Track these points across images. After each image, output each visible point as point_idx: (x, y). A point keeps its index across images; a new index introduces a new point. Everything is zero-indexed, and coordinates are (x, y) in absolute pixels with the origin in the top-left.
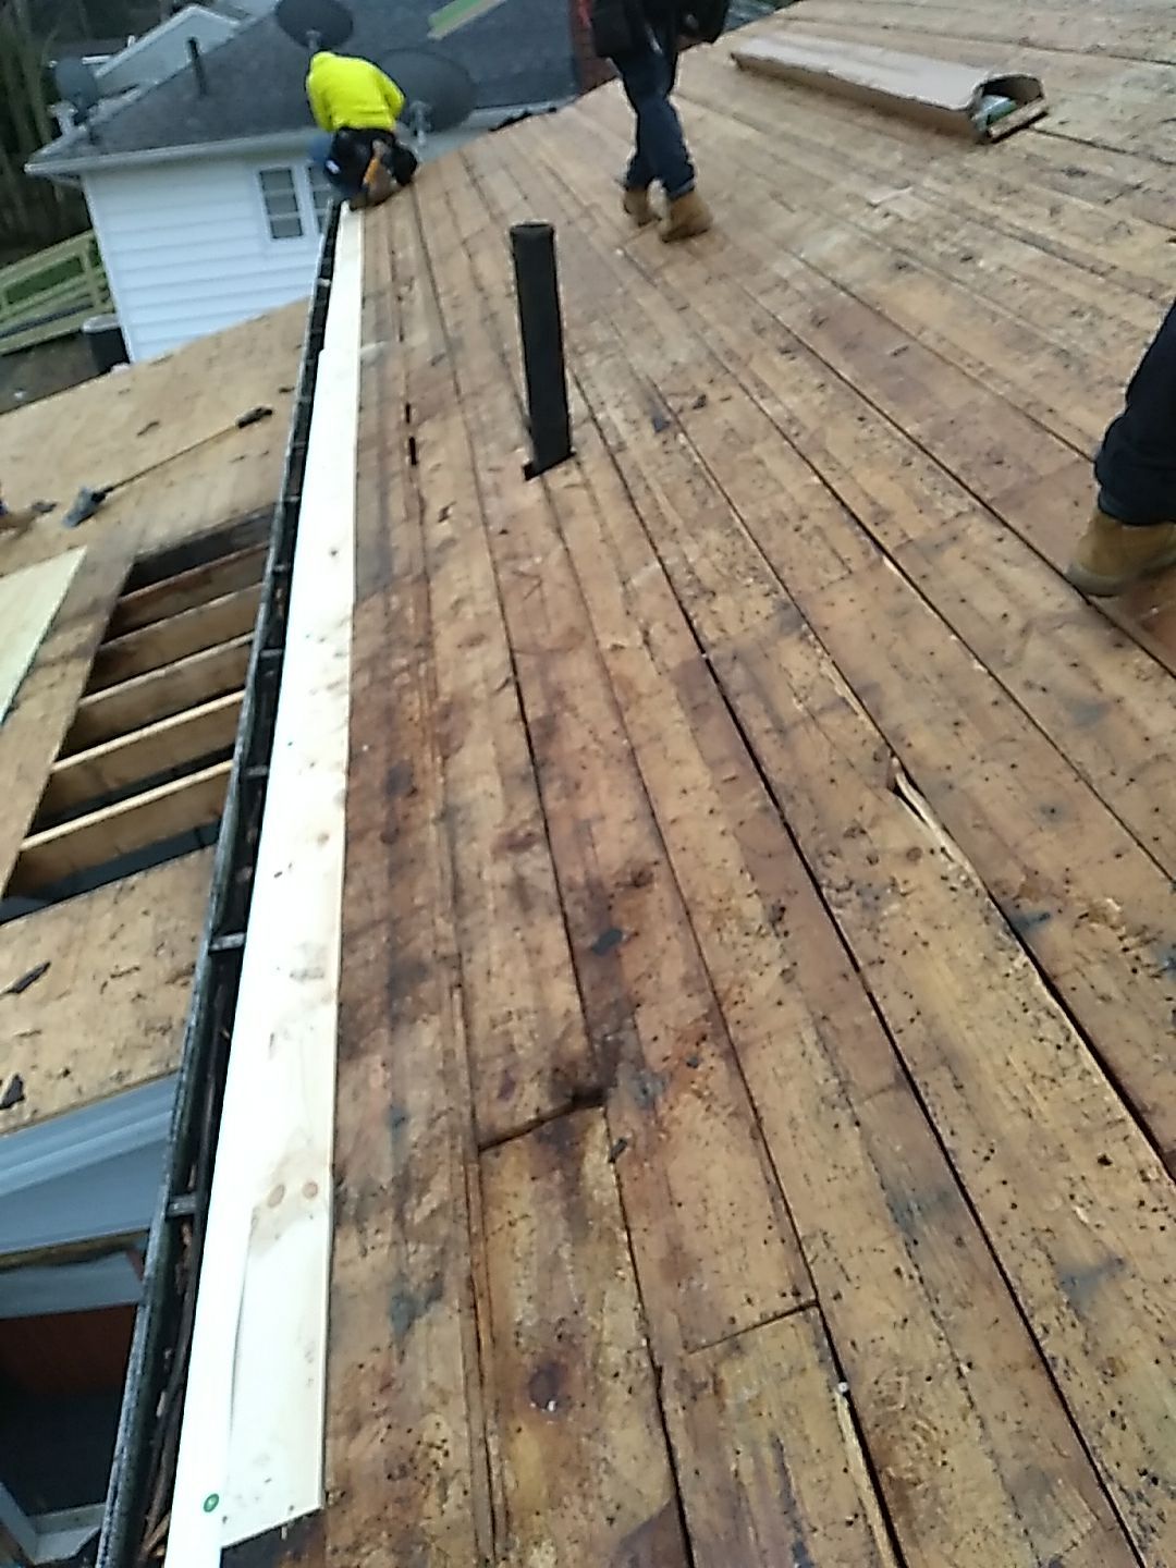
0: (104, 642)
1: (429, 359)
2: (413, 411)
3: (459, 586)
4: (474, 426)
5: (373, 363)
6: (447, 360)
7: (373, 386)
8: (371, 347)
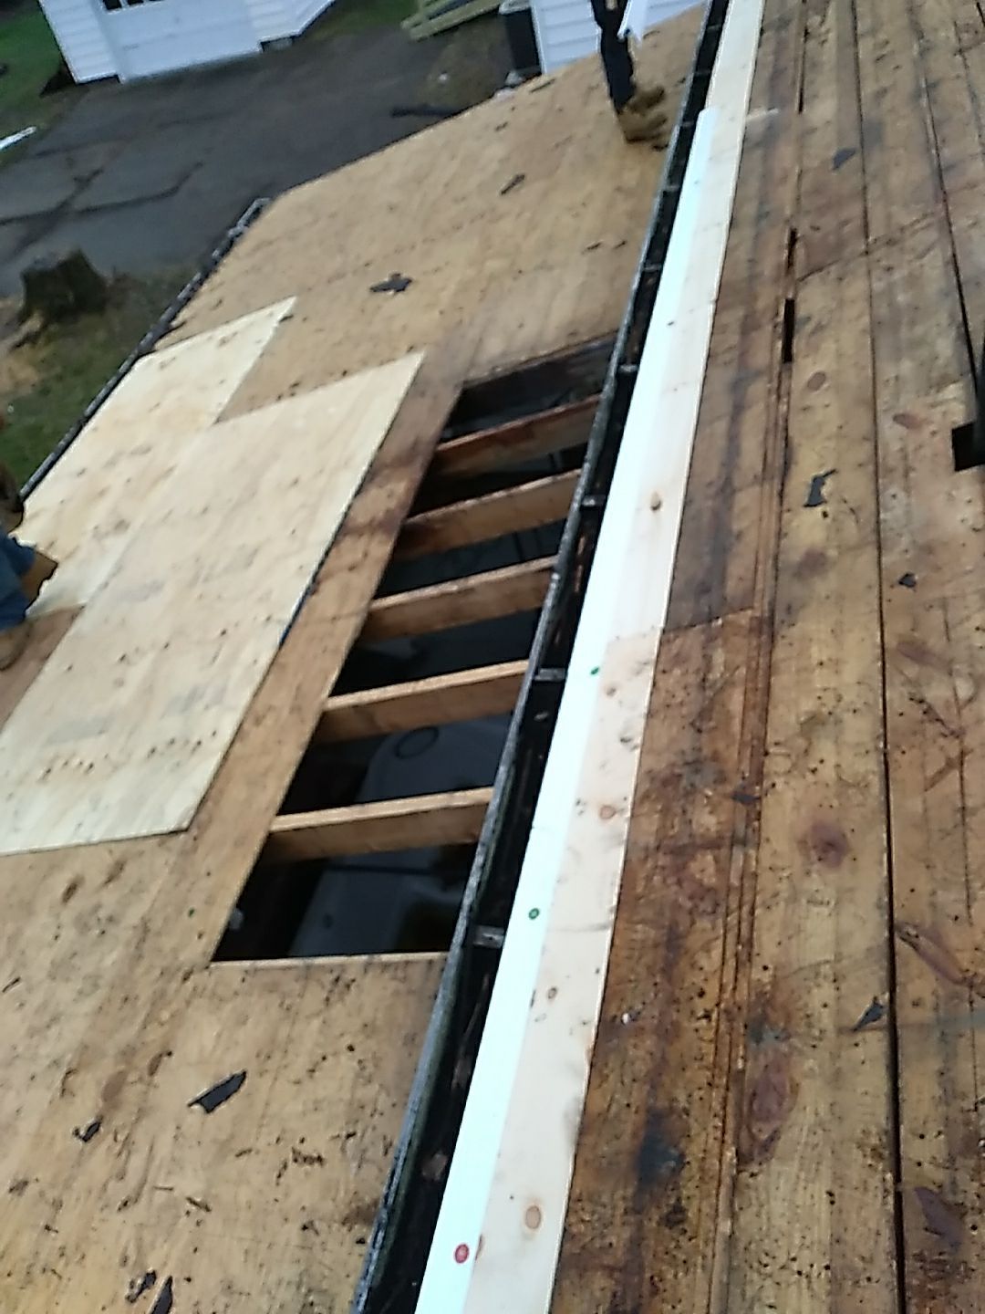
0: (412, 513)
1: (832, 153)
2: (800, 250)
3: (820, 679)
4: (883, 311)
5: (758, 145)
6: (855, 160)
7: (753, 186)
8: (760, 114)
